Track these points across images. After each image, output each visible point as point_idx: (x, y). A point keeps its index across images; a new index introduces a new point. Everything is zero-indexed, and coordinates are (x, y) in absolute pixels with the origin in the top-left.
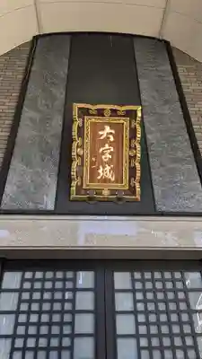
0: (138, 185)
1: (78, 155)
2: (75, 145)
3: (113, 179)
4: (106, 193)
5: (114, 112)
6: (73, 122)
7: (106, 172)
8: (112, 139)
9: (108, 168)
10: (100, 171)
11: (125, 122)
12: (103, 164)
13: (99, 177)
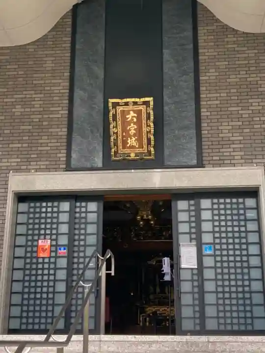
0: (152, 149)
1: (114, 133)
2: (111, 126)
3: (137, 146)
4: (133, 155)
5: (135, 103)
6: (109, 112)
7: (132, 141)
8: (135, 120)
9: (134, 139)
10: (129, 141)
11: (143, 108)
12: (130, 137)
13: (128, 145)
